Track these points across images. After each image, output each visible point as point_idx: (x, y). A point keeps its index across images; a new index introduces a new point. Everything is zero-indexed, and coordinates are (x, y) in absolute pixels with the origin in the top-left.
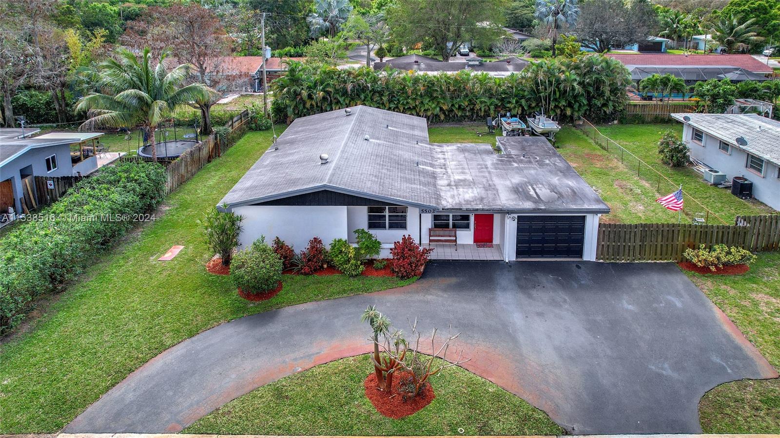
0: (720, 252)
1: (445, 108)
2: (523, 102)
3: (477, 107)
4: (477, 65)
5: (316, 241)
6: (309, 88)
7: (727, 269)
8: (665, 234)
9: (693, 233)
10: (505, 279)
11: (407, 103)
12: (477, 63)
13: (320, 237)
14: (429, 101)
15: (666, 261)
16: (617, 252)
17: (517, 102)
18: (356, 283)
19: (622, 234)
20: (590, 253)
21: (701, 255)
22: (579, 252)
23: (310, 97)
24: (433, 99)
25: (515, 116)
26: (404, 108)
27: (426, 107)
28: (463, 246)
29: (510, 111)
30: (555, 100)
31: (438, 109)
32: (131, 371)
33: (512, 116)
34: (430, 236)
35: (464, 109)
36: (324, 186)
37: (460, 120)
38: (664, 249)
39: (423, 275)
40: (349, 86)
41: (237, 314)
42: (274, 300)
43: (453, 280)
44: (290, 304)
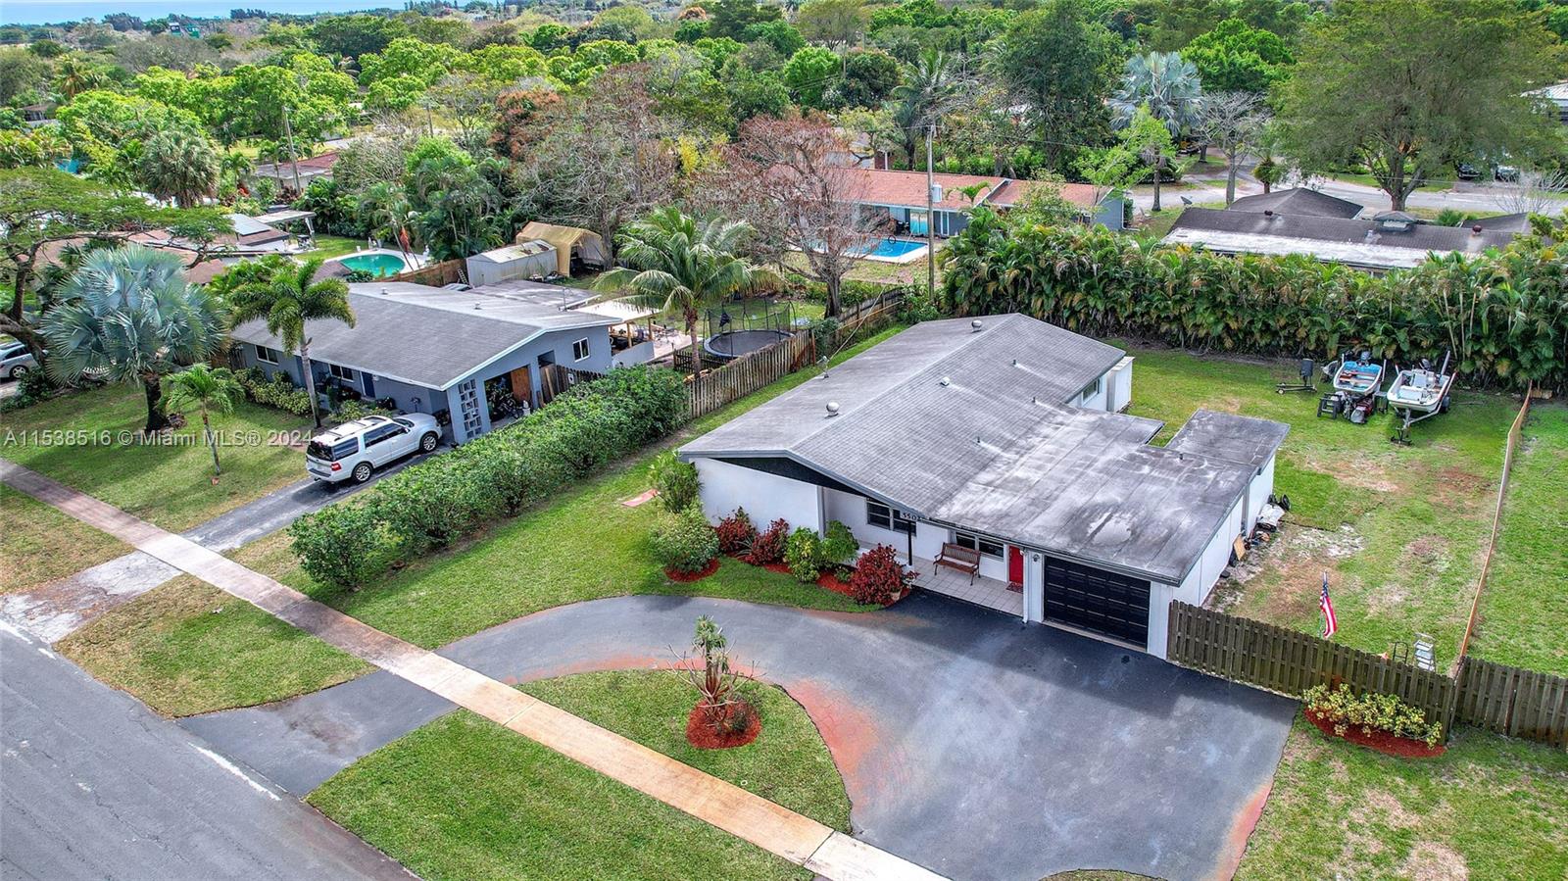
0: (1384, 711)
1: (1234, 325)
2: (1402, 335)
3: (1302, 333)
4: (1400, 232)
5: (782, 524)
6: (995, 260)
8: (1290, 648)
9: (1340, 660)
11: (1166, 308)
12: (1403, 226)
14: (1207, 309)
16: (1203, 655)
17: (1386, 332)
19: (1212, 628)
20: (1158, 644)
22: (1141, 637)
24: (1215, 305)
25: (1379, 362)
26: (1159, 317)
27: (1199, 320)
28: (990, 580)
29: (1369, 348)
30: (1477, 339)
31: (1220, 327)
33: (1372, 361)
34: (943, 554)
35: (1275, 334)
36: (785, 452)
38: (1287, 673)
39: (890, 606)
40: (1061, 265)
41: (647, 589)
42: (692, 585)
43: (923, 623)
44: (709, 595)
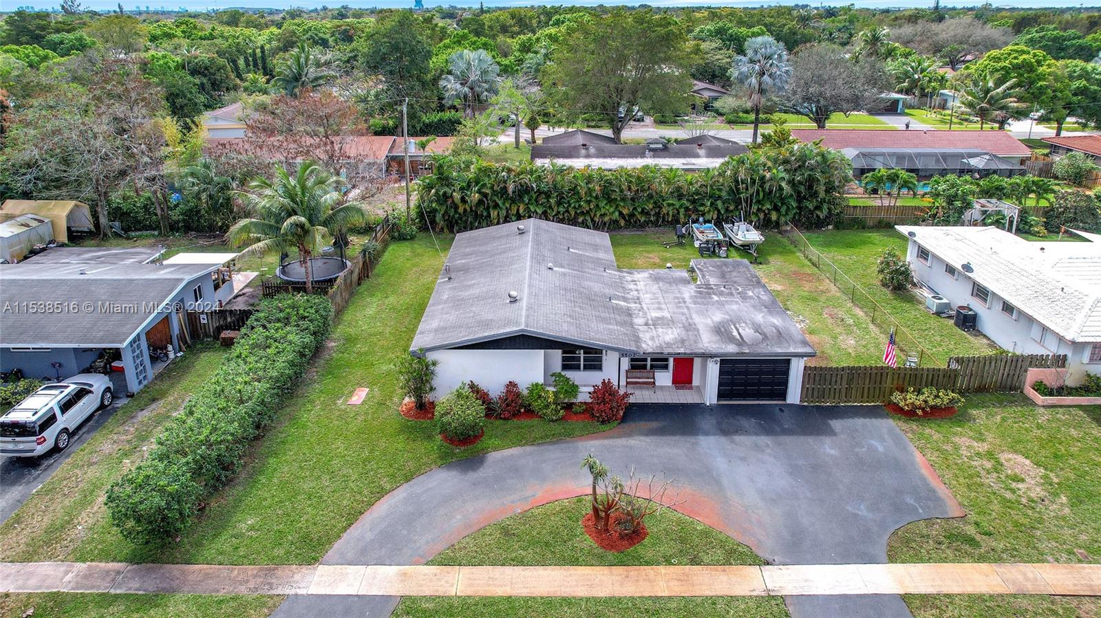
0: (928, 396)
1: (625, 212)
2: (719, 203)
3: (664, 211)
4: (660, 149)
5: (512, 385)
6: (462, 189)
7: (934, 413)
8: (873, 376)
9: (902, 375)
10: (707, 422)
11: (580, 206)
12: (661, 146)
13: (517, 380)
14: (606, 204)
15: (872, 404)
16: (822, 395)
17: (712, 204)
18: (557, 428)
19: (828, 377)
20: (794, 395)
21: (911, 398)
22: (783, 395)
23: (463, 200)
24: (610, 201)
25: (709, 222)
26: (576, 213)
27: (603, 211)
28: (662, 387)
29: (703, 215)
30: (758, 202)
31: (617, 213)
32: (361, 513)
33: (706, 222)
34: (627, 378)
35: (648, 214)
36: (522, 330)
37: (642, 226)
38: (871, 391)
39: (624, 420)
40: (511, 188)
41: (446, 460)
42: (479, 445)
43: (654, 424)
44: (496, 449)
